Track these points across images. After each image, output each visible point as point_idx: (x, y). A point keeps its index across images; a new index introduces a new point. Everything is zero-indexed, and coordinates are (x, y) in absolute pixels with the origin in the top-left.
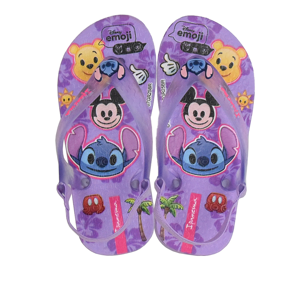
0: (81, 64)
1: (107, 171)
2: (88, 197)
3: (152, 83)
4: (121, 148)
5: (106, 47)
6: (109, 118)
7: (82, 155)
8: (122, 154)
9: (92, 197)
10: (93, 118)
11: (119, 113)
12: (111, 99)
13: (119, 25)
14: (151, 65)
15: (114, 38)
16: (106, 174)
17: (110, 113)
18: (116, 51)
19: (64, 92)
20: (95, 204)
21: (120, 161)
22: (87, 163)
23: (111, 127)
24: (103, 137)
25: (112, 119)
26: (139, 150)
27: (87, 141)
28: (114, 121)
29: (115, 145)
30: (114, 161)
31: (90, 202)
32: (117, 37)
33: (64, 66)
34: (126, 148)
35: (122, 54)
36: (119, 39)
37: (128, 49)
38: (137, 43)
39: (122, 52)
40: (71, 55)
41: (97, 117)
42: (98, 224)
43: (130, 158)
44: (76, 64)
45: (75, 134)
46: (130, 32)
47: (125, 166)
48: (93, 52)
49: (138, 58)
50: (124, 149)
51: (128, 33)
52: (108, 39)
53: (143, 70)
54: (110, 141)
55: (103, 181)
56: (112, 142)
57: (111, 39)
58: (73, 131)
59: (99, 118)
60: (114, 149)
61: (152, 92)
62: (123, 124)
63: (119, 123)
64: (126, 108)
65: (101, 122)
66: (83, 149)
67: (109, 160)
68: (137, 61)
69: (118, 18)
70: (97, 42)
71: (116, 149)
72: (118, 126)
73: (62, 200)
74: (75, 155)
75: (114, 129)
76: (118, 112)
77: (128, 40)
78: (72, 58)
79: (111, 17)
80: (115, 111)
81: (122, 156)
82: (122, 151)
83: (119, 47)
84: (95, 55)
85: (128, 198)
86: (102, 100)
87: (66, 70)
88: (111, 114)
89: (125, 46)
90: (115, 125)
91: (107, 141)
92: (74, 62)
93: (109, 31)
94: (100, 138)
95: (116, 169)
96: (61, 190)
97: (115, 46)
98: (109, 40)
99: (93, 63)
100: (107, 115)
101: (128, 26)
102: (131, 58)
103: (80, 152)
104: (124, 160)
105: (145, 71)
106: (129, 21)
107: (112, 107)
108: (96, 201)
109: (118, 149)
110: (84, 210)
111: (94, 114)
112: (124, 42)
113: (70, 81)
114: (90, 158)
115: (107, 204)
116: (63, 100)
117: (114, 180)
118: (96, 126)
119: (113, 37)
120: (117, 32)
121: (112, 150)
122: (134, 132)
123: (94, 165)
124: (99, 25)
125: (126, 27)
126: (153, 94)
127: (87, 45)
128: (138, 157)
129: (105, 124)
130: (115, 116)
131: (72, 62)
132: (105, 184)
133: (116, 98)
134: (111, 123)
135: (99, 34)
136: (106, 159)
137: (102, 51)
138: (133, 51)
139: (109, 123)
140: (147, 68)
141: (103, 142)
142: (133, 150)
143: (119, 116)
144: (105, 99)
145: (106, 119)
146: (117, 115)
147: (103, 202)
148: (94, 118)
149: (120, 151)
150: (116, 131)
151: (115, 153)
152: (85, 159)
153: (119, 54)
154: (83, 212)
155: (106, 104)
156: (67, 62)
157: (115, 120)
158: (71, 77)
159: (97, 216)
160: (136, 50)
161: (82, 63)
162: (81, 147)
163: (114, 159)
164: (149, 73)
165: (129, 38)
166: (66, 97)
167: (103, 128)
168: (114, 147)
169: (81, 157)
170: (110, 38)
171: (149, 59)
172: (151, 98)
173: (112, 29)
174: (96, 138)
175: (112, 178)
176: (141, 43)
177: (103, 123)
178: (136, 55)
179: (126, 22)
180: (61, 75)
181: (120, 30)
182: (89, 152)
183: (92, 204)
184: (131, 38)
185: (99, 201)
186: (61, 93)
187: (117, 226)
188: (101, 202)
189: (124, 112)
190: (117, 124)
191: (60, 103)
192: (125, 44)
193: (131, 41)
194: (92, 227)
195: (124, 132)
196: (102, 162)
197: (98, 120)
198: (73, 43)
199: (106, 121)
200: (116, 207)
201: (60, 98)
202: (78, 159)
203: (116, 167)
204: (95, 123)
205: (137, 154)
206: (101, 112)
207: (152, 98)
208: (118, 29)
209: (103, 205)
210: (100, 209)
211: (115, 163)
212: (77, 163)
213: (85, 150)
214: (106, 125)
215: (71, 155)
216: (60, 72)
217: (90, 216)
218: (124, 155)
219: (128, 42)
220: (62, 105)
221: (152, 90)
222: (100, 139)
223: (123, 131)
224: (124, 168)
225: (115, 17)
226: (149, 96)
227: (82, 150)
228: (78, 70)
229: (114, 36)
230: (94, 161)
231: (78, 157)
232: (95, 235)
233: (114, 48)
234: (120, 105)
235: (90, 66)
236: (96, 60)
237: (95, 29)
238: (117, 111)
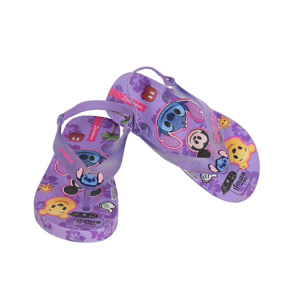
0: (239, 146)
1: (163, 116)
2: (156, 94)
3: (197, 180)
4: (171, 134)
5: (239, 169)
6: (194, 140)
7: (183, 108)
8: (167, 132)
9: (154, 97)
10: (201, 130)
11: (193, 148)
12: (205, 149)
13: (247, 187)
14: (208, 188)
15: (242, 178)
17: (197, 142)
18: (232, 173)
19: (230, 124)
20: (149, 95)
21: (164, 127)
22: (176, 108)
23: (188, 137)
24: (185, 128)
25: (193, 141)
26: (162, 143)
27: (189, 117)
28: (190, 141)
29: (175, 131)
30: (166, 124)
31: (152, 93)
32: (240, 180)
33: (246, 135)
34: (168, 137)
35: (228, 175)
36: (238, 181)
37: (228, 181)
38: (228, 189)
39: (230, 176)
40: (250, 144)
41: (200, 133)
42: (136, 89)
43: (162, 135)
44: (242, 143)
45: (199, 113)
46: (238, 190)
47: (159, 128)
48: (242, 159)
49: (219, 183)
50: (169, 135)
51: (238, 189)
53: (209, 181)
54: (180, 131)
55: (159, 110)
56: (179, 131)
57: (242, 176)
58: (202, 113)
59: (199, 133)
60: (173, 129)
61: (192, 176)
62: (185, 145)
63: (187, 143)
64: (193, 155)
65: (195, 133)
66: (186, 111)
67: (169, 122)
68: (217, 181)
69: (252, 189)
70: (246, 166)
71: (173, 130)
72: (185, 141)
74: (186, 104)
76: (194, 147)
77: (234, 185)
78: (247, 144)
79: (256, 187)
80: (196, 146)
81: (165, 131)
82: (169, 133)
83: (233, 177)
84: (239, 158)
85: (139, 117)
86: (208, 143)
87: (243, 135)
88: (196, 142)
90: (187, 140)
91: (181, 129)
92: (244, 143)
93: (248, 178)
94: (186, 126)
95: (161, 122)
96: (171, 80)
97: (236, 175)
98: (243, 174)
99: (236, 154)
100: (197, 139)
101: (242, 192)
102: (221, 179)
104: (163, 130)
105: (208, 182)
106: (245, 195)
107: (200, 146)
108: (150, 97)
109: (171, 132)
110: (150, 87)
111: (203, 132)
112: (234, 183)
113: (234, 132)
114: (178, 112)
115: (144, 102)
116: (225, 120)
117: (155, 116)
118: (195, 128)
119: (243, 178)
120: (243, 183)
121: (173, 128)
122: (174, 148)
123: (172, 111)
124: (256, 175)
125: (243, 190)
126: (190, 176)
127: (249, 158)
128: (159, 140)
129: (193, 135)
130: (192, 144)
131: (245, 142)
132: (156, 110)
134: (191, 138)
135: (250, 170)
136: (171, 120)
137: (238, 165)
138: (225, 183)
139: (191, 137)
140: (208, 184)
142: (165, 140)
143: (191, 146)
144: (208, 145)
145: (195, 137)
146: (193, 146)
147: (147, 100)
148: (201, 131)
149: (170, 132)
150: (184, 138)
151: (171, 128)
152: (180, 108)
153: (229, 174)
155: (204, 144)
156: (247, 139)
157: (190, 142)
158: (236, 135)
159: (141, 92)
160: (224, 186)
161: (240, 148)
162: (189, 111)
164: (205, 183)
165: (234, 187)
166: (226, 123)
167: (191, 132)
169: (183, 107)
170: (243, 176)
171: (213, 190)
172: (188, 173)
173: (248, 181)
174: (187, 123)
175: (158, 116)
176: (226, 192)
177: (194, 134)
178: (221, 183)
179: (246, 193)
180: (241, 129)
181: (243, 185)
182: (182, 114)
183: (150, 93)
184: (234, 188)
185: (149, 99)
186: (230, 121)
187: (127, 99)
188: (148, 100)
189: (191, 151)
190: (187, 142)
191: (225, 117)
192: (233, 182)
193: (232, 187)
194: (137, 84)
195: (180, 143)
196: (171, 117)
197: (198, 132)
198: (256, 151)
199: (194, 137)
200: (139, 107)
201: (228, 119)
202: (183, 104)
203: (162, 123)
204: (197, 129)
205: (161, 141)
206: (201, 137)
207: (188, 174)
208: (245, 184)
209: (146, 99)
210: (144, 96)
211: (165, 124)
212: (181, 102)
213: (185, 112)
214: (192, 135)
215: (188, 101)
216: (244, 130)
217: (144, 87)
218: (166, 133)
219: (233, 184)
220: (222, 117)
221: (193, 177)
222: (185, 125)
223: (180, 142)
224: (158, 127)
225: (254, 188)
226: (191, 173)
227: (186, 110)
228: (237, 142)
229: (242, 179)
230: (175, 112)
231: (184, 105)
232: (131, 83)
233: (234, 173)
234: (197, 152)
235: (234, 151)
236: (236, 157)
237: (255, 170)
238: (195, 148)
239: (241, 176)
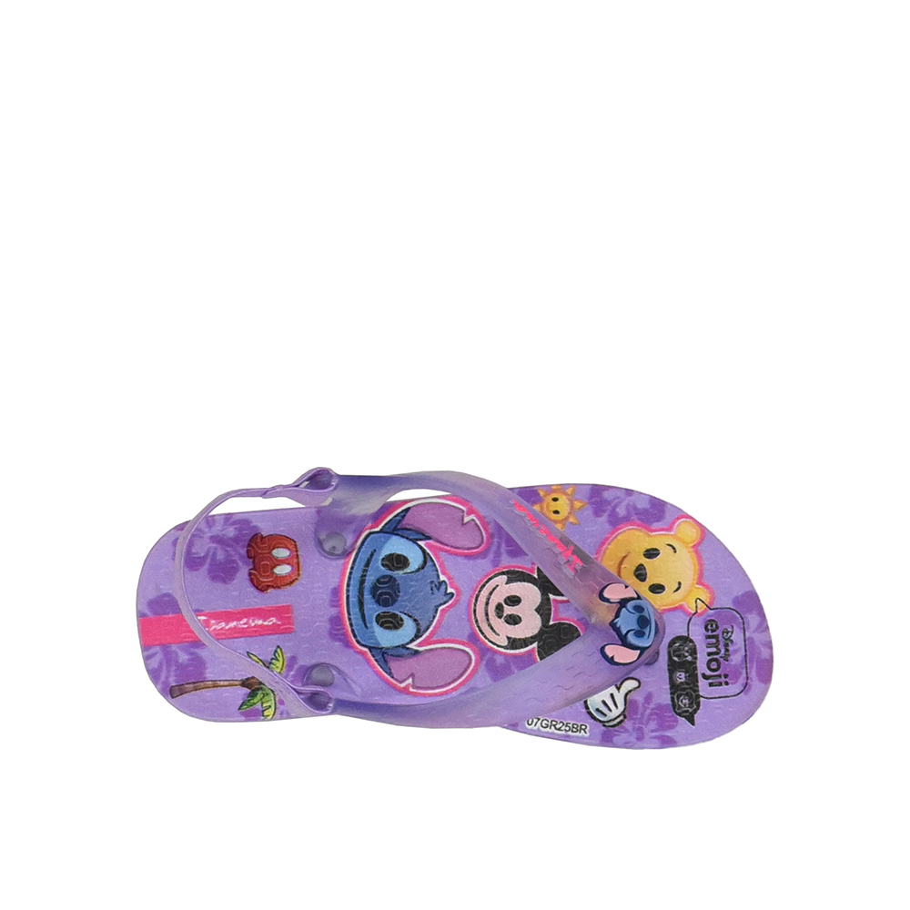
0: (647, 551)
1: (361, 603)
2: (294, 549)
3: (588, 735)
4: (420, 645)
5: (690, 619)
6: (500, 617)
7: (407, 538)
8: (404, 646)
9: (294, 561)
10: (503, 573)
11: (514, 643)
12: (551, 623)
13: (746, 655)
14: (635, 735)
15: (714, 641)
16: (354, 600)
17: (514, 620)
18: (677, 645)
19: (577, 500)
20: (275, 567)
21: (387, 638)
22: (385, 552)
23: (477, 621)
24: (452, 597)
25: (499, 624)
26: (411, 690)
27: (443, 555)
28: (492, 628)
29: (428, 628)
30: (386, 622)
31: (281, 553)
32: (714, 650)
33: (646, 505)
34: (419, 658)
35: (670, 658)
36: (709, 654)
37: (681, 677)
38: (695, 700)
39: (676, 659)
40: (674, 523)
41: (507, 583)
42: (222, 573)
43: (393, 665)
44: (650, 536)
45: (463, 524)
46: (727, 683)
47: (371, 651)
48: (680, 583)
49: (656, 701)
50: (417, 652)
51: (723, 679)
52: (710, 625)
53: (623, 713)
54: (441, 615)
55: (336, 592)
56: (438, 620)
57: (710, 633)
58: (473, 520)
59: (504, 589)
60: (418, 624)
61: (563, 732)
62: (483, 651)
63: (486, 641)
64: (526, 662)
65: (491, 593)
66: (421, 543)
67: (390, 610)
68: (648, 698)
69: (764, 653)
70: (705, 596)
71: (418, 630)
72: (478, 639)
73: (290, 479)
74: (408, 521)
75: (472, 628)
76: (515, 640)
77: (705, 677)
78: (665, 527)
79: (770, 637)
80: (519, 632)
81: (399, 646)
82: (412, 646)
83: (687, 651)
84: (670, 586)
85: (288, 655)
86: (549, 599)
87: (635, 508)
88: (511, 621)
89: (690, 668)
90: (481, 631)
91: (440, 608)
92: (655, 531)
93: (733, 627)
94: (450, 590)
95: (366, 626)
96: (318, 479)
97: (691, 641)
98: (709, 627)
99: (651, 581)
100: (508, 610)
101: (742, 680)
102: (657, 683)
103: (416, 535)
104: (388, 649)
105: (621, 718)
106: (755, 683)
107: (530, 625)
108: (283, 570)
109: (417, 636)
110: (262, 537)
111: (515, 576)
112: (702, 667)
113: (604, 518)
114: (398, 561)
115: (274, 598)
116: (555, 496)
117: (336, 621)
118: (481, 580)
119: (716, 637)
120: (727, 650)
121: (415, 620)
122: (461, 680)
123: (378, 569)
124: (750, 602)
125: (741, 673)
126: (557, 735)
127: (697, 567)
128: (395, 688)
129: (487, 604)
130: (505, 631)
131: (656, 525)
132: (326, 596)
133: (553, 638)
134: (488, 620)
135: (726, 602)
136: (394, 601)
137: (680, 608)
138: (674, 687)
139: (487, 614)
140: (628, 724)
141: (439, 596)
142: (412, 675)
143: (505, 643)
144: (553, 609)
145: (499, 608)
146: (508, 638)
147: (279, 587)
148: (505, 578)
149: (412, 641)
150: (467, 632)
151: (409, 627)
152: (396, 545)
153: (669, 652)
154: (257, 534)
155: (538, 610)
156: (655, 512)
157: (494, 631)
158: (616, 522)
159: (244, 571)
160: (678, 698)
161: (651, 553)
162: (429, 538)
163: (392, 623)
164: (616, 728)
165: (710, 681)
166: (563, 505)
167: (476, 600)
168: (423, 624)
169: (403, 537)
170: (713, 631)
171: (653, 731)
172: (548, 729)
173: (737, 637)
174: (449, 579)
175: (343, 614)
176: (695, 711)
177: (488, 599)
178: (665, 697)
179: (753, 674)
180: (622, 495)
181: (732, 657)
182: (415, 560)
183: (276, 559)
184: (711, 685)
185: (282, 577)
186: (574, 490)
187: (213, 622)
188: (279, 583)
189: (514, 656)
190: (485, 637)
191: (549, 489)
192: (695, 669)
193: (703, 685)
194: (214, 554)
195: (463, 654)
196: (386, 592)
197: (497, 586)
199: (494, 608)
200: (266, 623)
201: (562, 488)
202: (397, 528)
203: (372, 627)
204: (490, 579)
205: (403, 685)
206: (518, 595)
207: (548, 733)
208: (736, 651)
209: (273, 587)
210: (262, 578)
211: (381, 626)
212: (386, 524)
213: (421, 547)
214: (483, 606)
215: (408, 509)
216: (629, 492)
217: (243, 551)
218: (402, 652)
219: (700, 676)
220: (542, 493)
221: (570, 733)
222: (446, 588)
223: (464, 651)
224: (366, 649)
225: (769, 645)
226: (554, 726)
227: (421, 540)
228: (634, 540)
229: (718, 641)
230: (390, 570)
231: (402, 529)
232: (192, 562)
233: (686, 639)
234: (534, 648)
235: (640, 574)
236: (657, 589)
237: (738, 591)
238: (520, 639)
239: (709, 637)
